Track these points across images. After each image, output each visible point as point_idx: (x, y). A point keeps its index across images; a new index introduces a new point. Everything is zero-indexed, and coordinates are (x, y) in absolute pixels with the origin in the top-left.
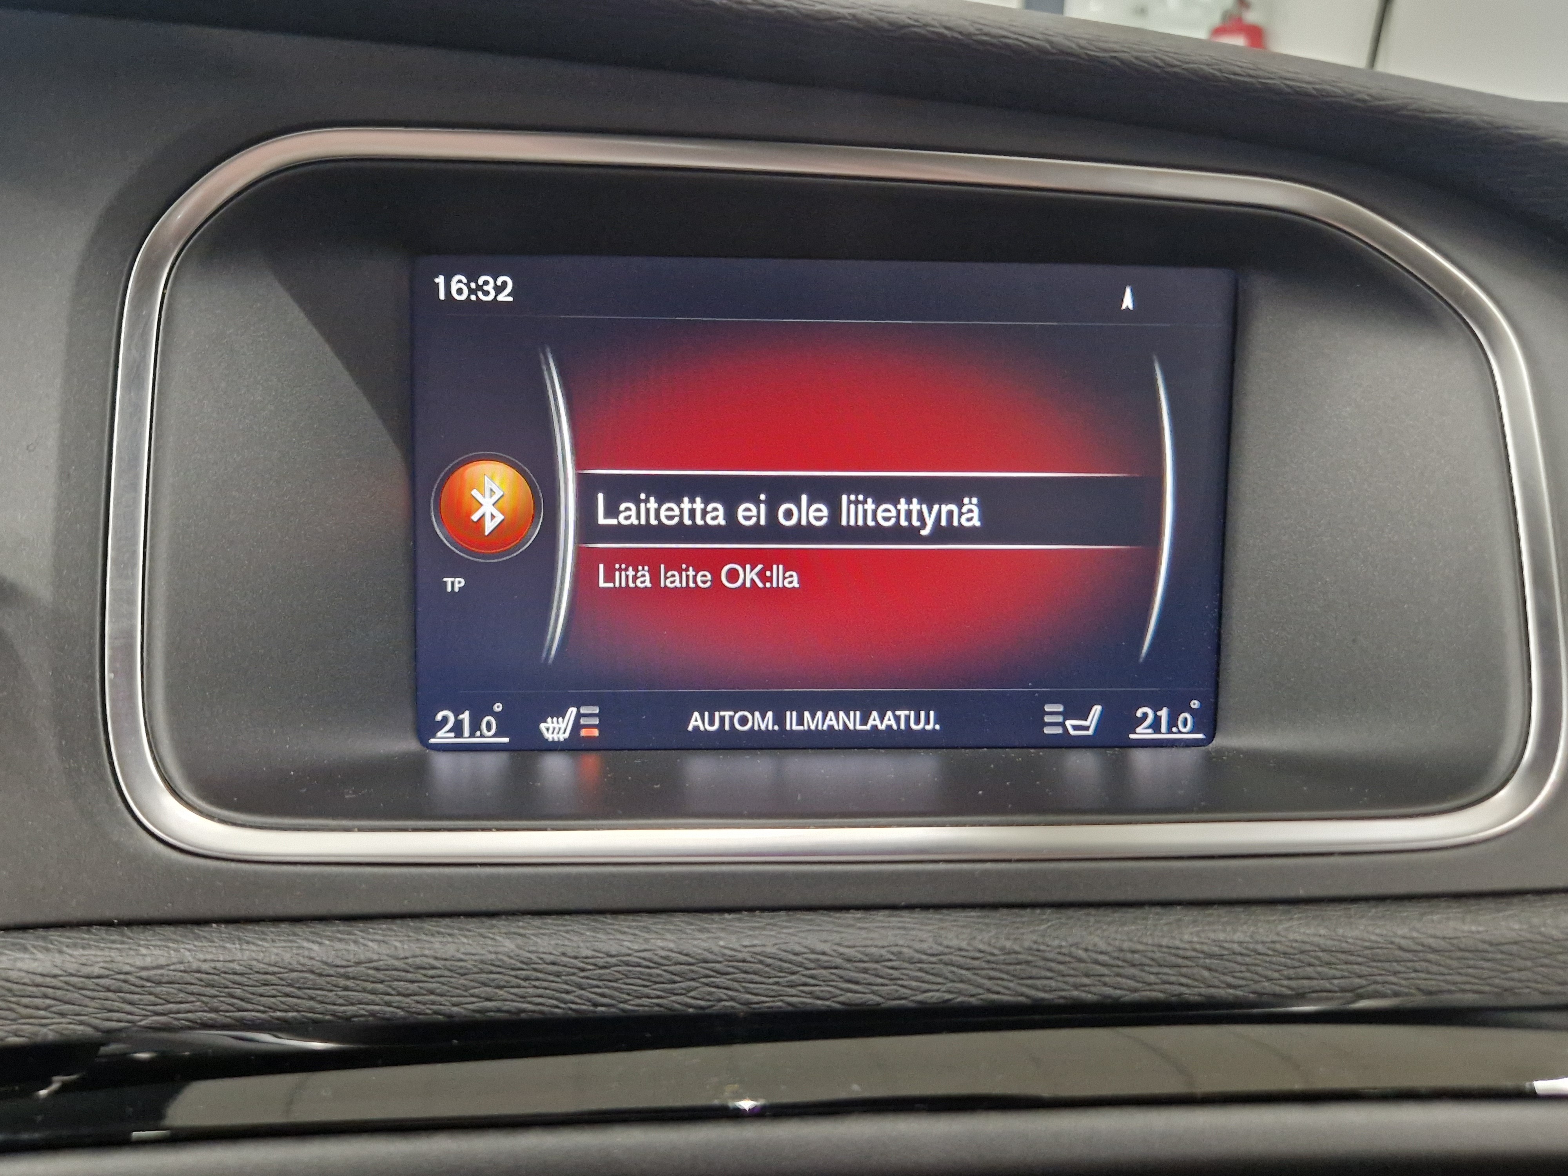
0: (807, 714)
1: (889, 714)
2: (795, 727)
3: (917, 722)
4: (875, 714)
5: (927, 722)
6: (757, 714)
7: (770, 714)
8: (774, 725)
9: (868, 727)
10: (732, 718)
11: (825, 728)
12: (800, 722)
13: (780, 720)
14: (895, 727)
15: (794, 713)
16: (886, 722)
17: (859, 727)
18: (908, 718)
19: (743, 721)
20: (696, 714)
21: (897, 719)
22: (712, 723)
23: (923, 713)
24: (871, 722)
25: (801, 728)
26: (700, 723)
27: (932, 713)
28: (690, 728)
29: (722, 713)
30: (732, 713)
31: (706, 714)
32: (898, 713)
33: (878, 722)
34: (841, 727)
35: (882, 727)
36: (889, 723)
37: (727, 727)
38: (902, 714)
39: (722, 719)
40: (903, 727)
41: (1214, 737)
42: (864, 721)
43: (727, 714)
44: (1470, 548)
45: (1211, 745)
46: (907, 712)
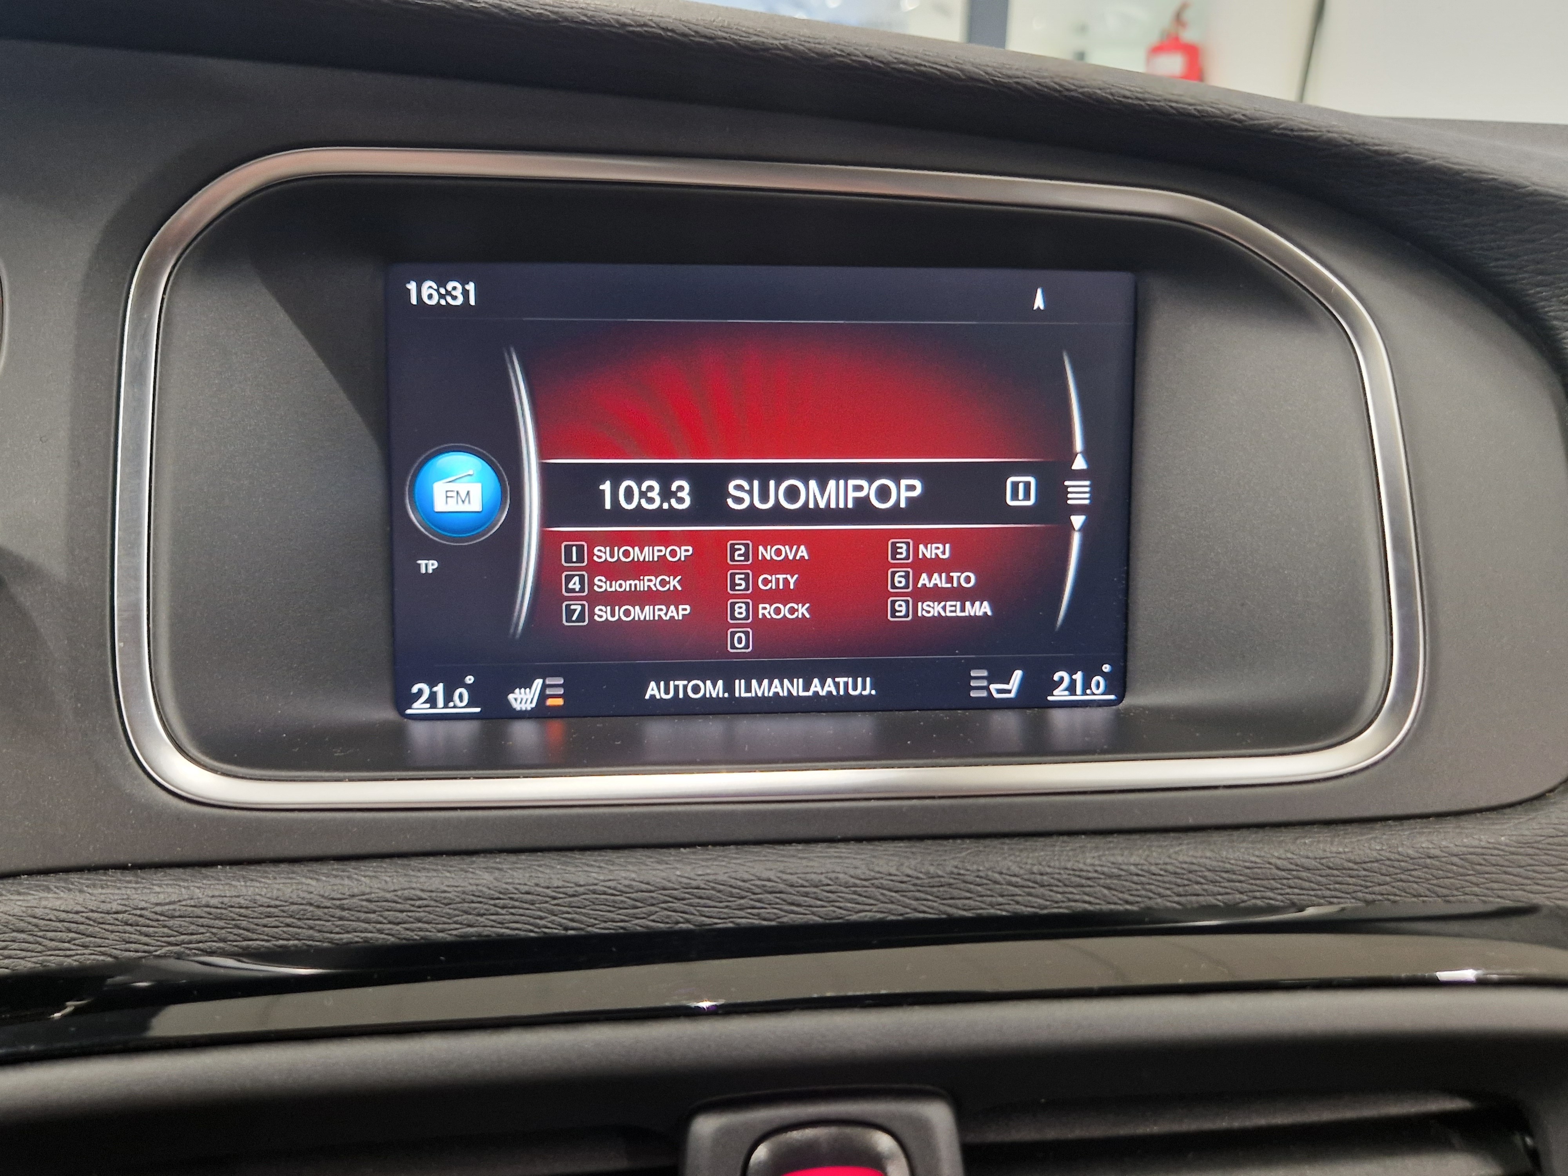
0: (754, 682)
1: (829, 681)
2: (744, 695)
3: (855, 688)
4: (816, 681)
5: (864, 688)
6: (708, 683)
7: (720, 683)
8: (724, 692)
9: (810, 693)
10: (685, 687)
11: (771, 694)
12: (748, 689)
13: (729, 687)
14: (835, 693)
15: (743, 681)
16: (826, 689)
17: (802, 694)
18: (846, 684)
19: (696, 689)
20: (653, 684)
21: (837, 685)
22: (667, 692)
23: (860, 680)
24: (813, 689)
25: (749, 695)
26: (656, 692)
27: (868, 679)
28: (647, 697)
29: (677, 683)
30: (685, 682)
31: (662, 683)
32: (837, 680)
33: (819, 689)
34: (786, 694)
35: (823, 693)
36: (829, 689)
37: (681, 696)
38: (841, 680)
39: (676, 688)
40: (842, 693)
41: (1124, 697)
42: (807, 688)
43: (681, 683)
44: (1341, 518)
45: (1121, 704)
46: (845, 679)
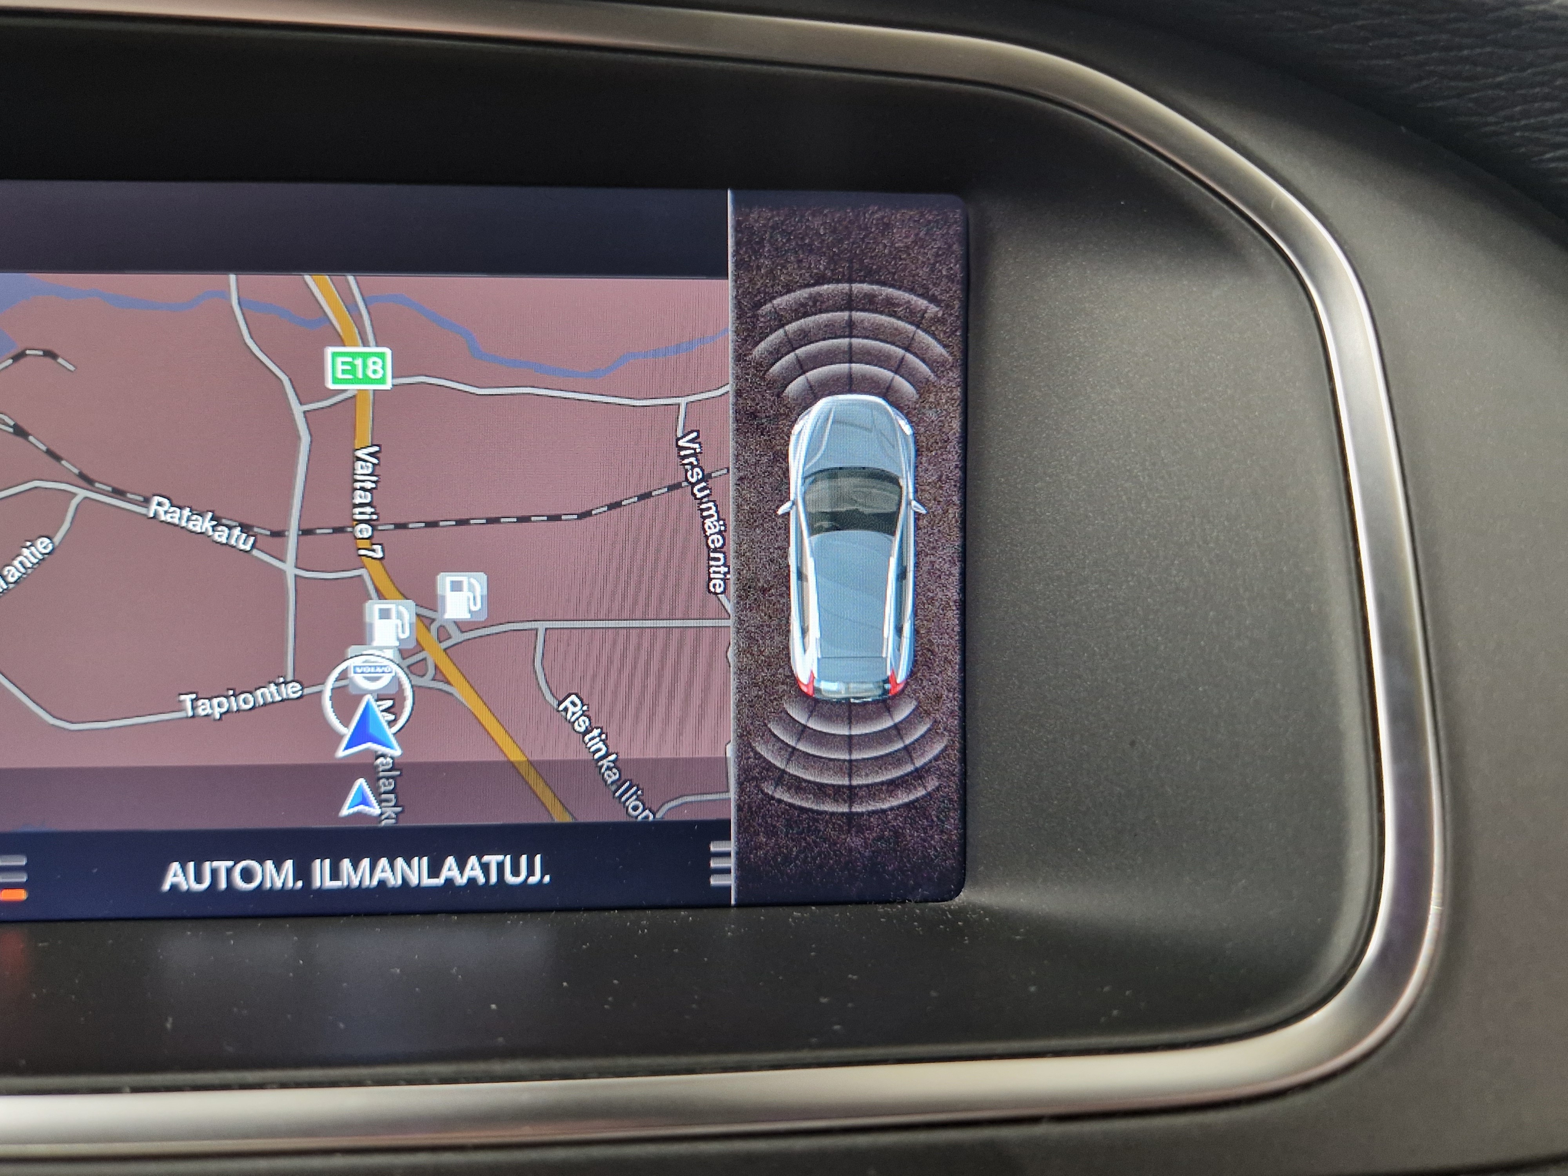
0: (346, 864)
1: (473, 860)
2: (329, 884)
3: (516, 872)
4: (450, 861)
5: (531, 872)
6: (269, 864)
7: (289, 865)
8: (295, 880)
9: (440, 881)
10: (229, 871)
11: (375, 882)
12: (335, 874)
13: (303, 872)
14: (482, 880)
15: (327, 862)
16: (468, 873)
17: (427, 882)
18: (501, 866)
19: (247, 875)
20: (175, 866)
21: (485, 868)
22: (199, 879)
23: (524, 859)
24: (445, 874)
25: (336, 884)
26: (180, 879)
27: (538, 858)
28: (166, 887)
29: (216, 864)
30: (230, 863)
31: (191, 865)
32: (486, 858)
33: (455, 873)
34: (400, 882)
35: (461, 881)
36: (473, 874)
37: (223, 885)
38: (493, 860)
39: (214, 873)
40: (494, 879)
41: (962, 887)
42: (434, 872)
43: (223, 865)
45: (957, 899)
46: (500, 858)
